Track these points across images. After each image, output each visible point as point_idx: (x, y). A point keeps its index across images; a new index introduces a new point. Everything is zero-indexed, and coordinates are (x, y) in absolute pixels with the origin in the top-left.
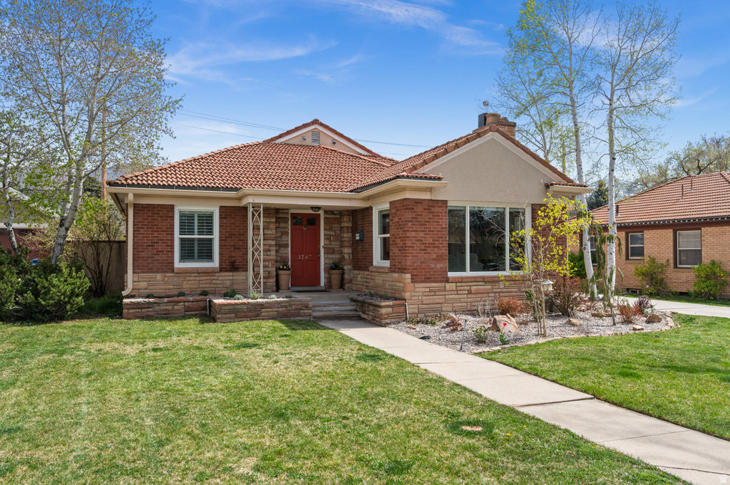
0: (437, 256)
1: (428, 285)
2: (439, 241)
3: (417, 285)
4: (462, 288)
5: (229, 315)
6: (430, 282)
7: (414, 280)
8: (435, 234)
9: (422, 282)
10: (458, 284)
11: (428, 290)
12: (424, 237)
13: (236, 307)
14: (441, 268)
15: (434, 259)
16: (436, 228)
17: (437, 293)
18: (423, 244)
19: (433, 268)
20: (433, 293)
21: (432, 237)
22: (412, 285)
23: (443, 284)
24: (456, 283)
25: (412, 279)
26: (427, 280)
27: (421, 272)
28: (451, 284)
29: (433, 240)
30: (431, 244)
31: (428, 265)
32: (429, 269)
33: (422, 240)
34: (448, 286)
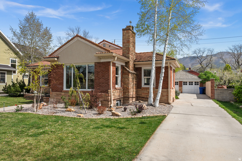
0: (59, 83)
1: (56, 93)
2: (60, 78)
3: (53, 92)
4: (67, 94)
5: (28, 98)
6: (57, 92)
7: (52, 91)
8: (59, 76)
9: (55, 92)
10: (65, 93)
11: (56, 94)
12: (56, 77)
13: (30, 96)
14: (61, 87)
15: (58, 84)
16: (59, 74)
17: (59, 96)
18: (55, 79)
19: (58, 87)
20: (58, 96)
21: (58, 77)
22: (52, 92)
23: (61, 93)
24: (65, 92)
25: (52, 90)
26: (56, 91)
27: (55, 88)
28: (63, 93)
29: (58, 78)
30: (58, 79)
31: (57, 86)
32: (57, 87)
33: (55, 78)
34: (62, 93)
